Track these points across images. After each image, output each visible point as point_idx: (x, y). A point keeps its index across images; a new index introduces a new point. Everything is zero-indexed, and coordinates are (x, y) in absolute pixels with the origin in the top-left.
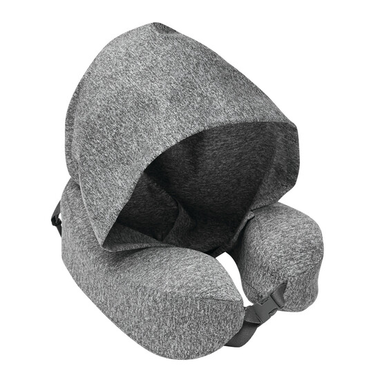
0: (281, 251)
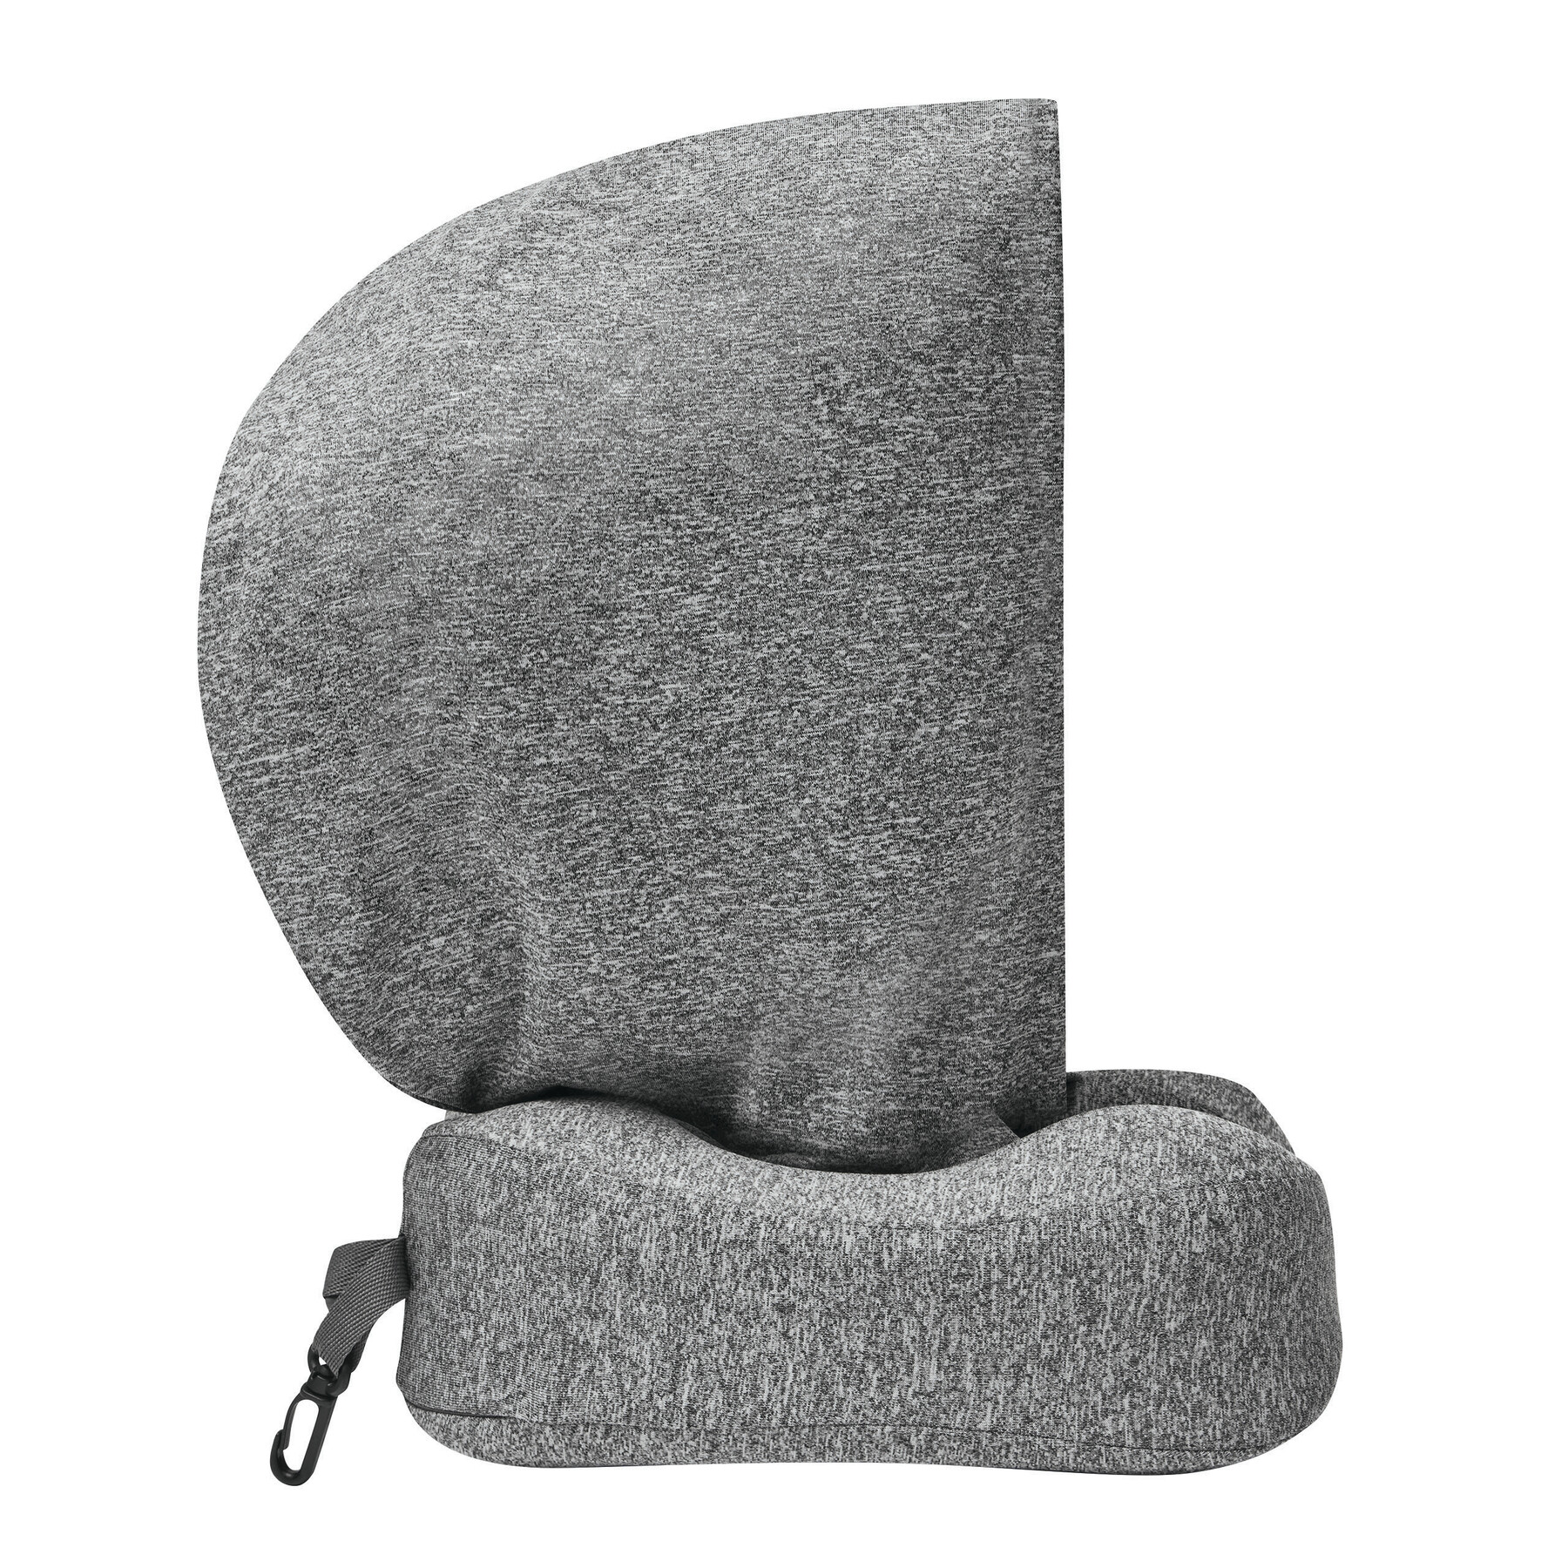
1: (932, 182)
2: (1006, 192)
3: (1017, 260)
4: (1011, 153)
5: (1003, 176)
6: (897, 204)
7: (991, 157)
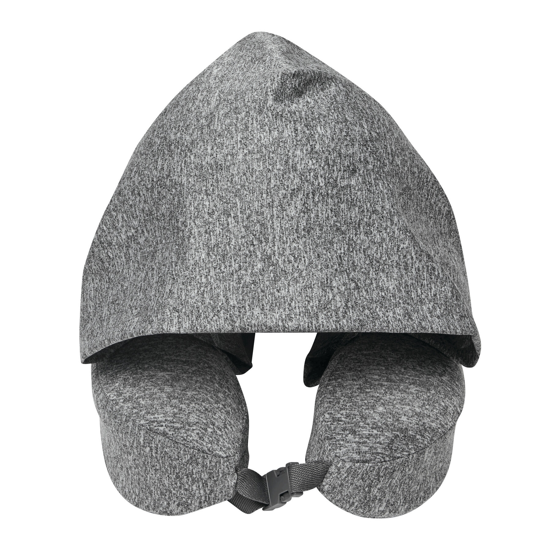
0: (343, 412)
1: (206, 274)
2: (201, 311)
3: (169, 316)
4: (222, 315)
5: (209, 310)
6: (194, 256)
7: (220, 304)
